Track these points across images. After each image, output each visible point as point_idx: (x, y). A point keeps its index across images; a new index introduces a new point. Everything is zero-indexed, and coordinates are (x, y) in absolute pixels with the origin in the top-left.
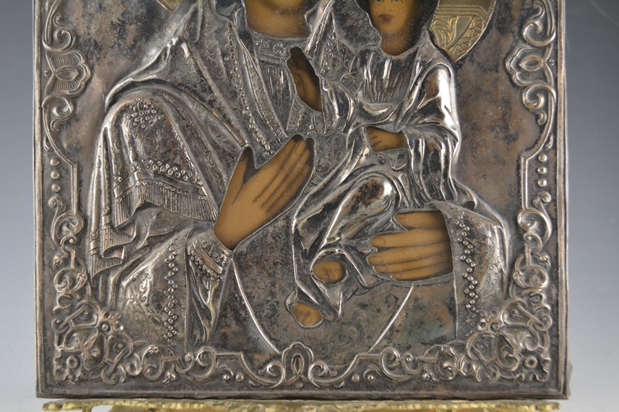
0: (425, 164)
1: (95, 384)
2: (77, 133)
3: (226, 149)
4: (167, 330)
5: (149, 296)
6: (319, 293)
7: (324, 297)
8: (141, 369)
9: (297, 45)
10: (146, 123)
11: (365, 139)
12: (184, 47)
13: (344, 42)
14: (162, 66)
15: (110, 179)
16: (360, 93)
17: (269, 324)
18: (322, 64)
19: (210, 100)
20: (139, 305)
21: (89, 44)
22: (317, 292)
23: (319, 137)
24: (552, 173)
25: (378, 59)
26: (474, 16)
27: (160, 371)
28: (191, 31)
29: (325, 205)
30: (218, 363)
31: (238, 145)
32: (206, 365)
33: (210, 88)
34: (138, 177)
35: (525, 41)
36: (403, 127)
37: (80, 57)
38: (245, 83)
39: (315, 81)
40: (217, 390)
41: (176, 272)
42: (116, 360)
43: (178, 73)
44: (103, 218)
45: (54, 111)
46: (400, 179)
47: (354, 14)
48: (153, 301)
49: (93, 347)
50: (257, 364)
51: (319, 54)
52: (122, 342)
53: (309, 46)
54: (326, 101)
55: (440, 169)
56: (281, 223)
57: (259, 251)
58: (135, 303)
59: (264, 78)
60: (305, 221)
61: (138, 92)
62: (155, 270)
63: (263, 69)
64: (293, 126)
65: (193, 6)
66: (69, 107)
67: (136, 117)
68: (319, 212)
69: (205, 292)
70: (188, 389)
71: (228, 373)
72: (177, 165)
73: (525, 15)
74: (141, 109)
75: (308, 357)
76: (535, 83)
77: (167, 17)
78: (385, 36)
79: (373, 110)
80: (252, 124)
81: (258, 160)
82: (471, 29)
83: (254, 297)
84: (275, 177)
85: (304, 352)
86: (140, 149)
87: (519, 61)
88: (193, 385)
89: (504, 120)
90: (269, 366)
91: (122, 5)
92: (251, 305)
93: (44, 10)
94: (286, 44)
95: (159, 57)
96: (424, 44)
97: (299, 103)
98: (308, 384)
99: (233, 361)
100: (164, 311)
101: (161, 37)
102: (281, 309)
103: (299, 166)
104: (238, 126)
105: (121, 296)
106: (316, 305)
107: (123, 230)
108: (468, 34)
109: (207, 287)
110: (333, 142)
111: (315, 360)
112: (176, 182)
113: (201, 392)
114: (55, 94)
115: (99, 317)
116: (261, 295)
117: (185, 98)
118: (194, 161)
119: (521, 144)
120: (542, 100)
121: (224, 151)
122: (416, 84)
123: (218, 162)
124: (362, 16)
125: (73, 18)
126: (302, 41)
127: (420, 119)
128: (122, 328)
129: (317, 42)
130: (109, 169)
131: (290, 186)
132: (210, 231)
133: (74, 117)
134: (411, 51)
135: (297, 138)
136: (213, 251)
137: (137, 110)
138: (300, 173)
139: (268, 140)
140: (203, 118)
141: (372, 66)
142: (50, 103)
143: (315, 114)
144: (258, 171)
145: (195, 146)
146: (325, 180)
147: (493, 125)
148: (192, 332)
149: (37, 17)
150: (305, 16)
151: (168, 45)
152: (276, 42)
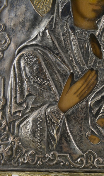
1: (10, 166)
2: (4, 65)
4: (38, 145)
5: (30, 131)
6: (99, 131)
7: (101, 133)
8: (27, 160)
9: (93, 33)
12: (47, 31)
14: (38, 39)
15: (16, 84)
17: (79, 143)
18: (102, 41)
19: (57, 53)
20: (27, 135)
21: (10, 30)
22: (98, 131)
23: (100, 69)
27: (36, 161)
28: (50, 25)
29: (102, 96)
30: (59, 158)
31: (68, 71)
32: (54, 159)
33: (57, 48)
34: (27, 83)
37: (6, 35)
38: (72, 47)
39: (100, 47)
40: (58, 169)
41: (41, 122)
42: (18, 156)
43: (44, 42)
44: (13, 99)
48: (32, 133)
49: (8, 151)
50: (74, 159)
51: (101, 36)
52: (20, 149)
56: (84, 103)
57: (75, 114)
58: (25, 134)
59: (79, 45)
60: (94, 102)
62: (33, 121)
63: (79, 42)
64: (90, 64)
65: (52, 16)
67: (26, 59)
68: (99, 99)
69: (53, 130)
70: (47, 168)
71: (62, 162)
72: (42, 78)
75: (94, 156)
77: (42, 20)
80: (74, 63)
81: (76, 78)
83: (73, 132)
84: (83, 85)
85: (93, 154)
88: (49, 167)
90: (79, 159)
91: (24, 15)
92: (72, 136)
94: (88, 32)
95: (37, 35)
97: (93, 56)
98: (94, 167)
99: (65, 157)
100: (36, 137)
101: (39, 28)
102: (84, 137)
103: (93, 81)
104: (68, 64)
105: (20, 131)
106: (98, 136)
107: (20, 104)
109: (54, 128)
111: (97, 157)
112: (42, 86)
113: (52, 169)
115: (11, 139)
116: (76, 131)
117: (47, 52)
118: (50, 77)
121: (62, 74)
123: (60, 78)
125: (4, 20)
126: (95, 31)
128: (20, 143)
129: (101, 32)
130: (16, 80)
131: (88, 89)
132: (56, 106)
133: (3, 59)
135: (92, 70)
136: (56, 114)
138: (93, 84)
139: (80, 70)
140: (54, 61)
143: (99, 60)
144: (76, 82)
145: (51, 72)
146: (103, 86)
148: (48, 146)
150: (97, 22)
151: (41, 31)
152: (84, 31)
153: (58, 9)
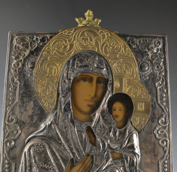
0: (129, 164)
2: (15, 152)
3: (65, 158)
9: (89, 125)
10: (39, 150)
11: (110, 156)
12: (53, 125)
13: (104, 124)
14: (45, 131)
15: (26, 168)
16: (109, 141)
18: (97, 132)
19: (60, 143)
21: (21, 122)
23: (95, 155)
24: (169, 166)
25: (115, 130)
26: (144, 117)
28: (55, 120)
31: (69, 157)
33: (60, 139)
34: (36, 168)
35: (159, 125)
36: (122, 152)
37: (18, 126)
38: (72, 137)
39: (95, 136)
43: (50, 133)
45: (8, 144)
46: (121, 169)
47: (107, 115)
51: (96, 128)
53: (93, 125)
54: (98, 143)
55: (134, 166)
59: (78, 136)
61: (37, 139)
63: (78, 133)
64: (87, 151)
65: (56, 111)
66: (13, 143)
67: (36, 148)
72: (49, 165)
73: (159, 116)
74: (38, 146)
76: (163, 138)
77: (47, 114)
78: (117, 122)
79: (113, 147)
80: (74, 151)
81: (75, 163)
82: (143, 121)
84: (81, 168)
86: (37, 159)
87: (158, 131)
89: (154, 150)
93: (7, 110)
94: (85, 125)
95: (44, 128)
96: (129, 125)
97: (89, 144)
103: (89, 164)
108: (142, 122)
110: (100, 156)
114: (9, 139)
118: (55, 163)
119: (159, 158)
120: (165, 143)
121: (64, 159)
122: (127, 139)
123: (62, 163)
124: (110, 116)
125: (16, 113)
127: (128, 150)
129: (95, 124)
130: (26, 165)
133: (15, 146)
134: (125, 128)
135: (88, 155)
137: (36, 146)
138: (89, 166)
139: (79, 156)
140: (58, 148)
141: (113, 132)
142: (7, 142)
143: (94, 147)
144: (75, 166)
145: (55, 158)
146: (97, 169)
147: (150, 151)
149: (4, 112)
150: (92, 116)
151: (47, 124)
152: (82, 124)
153: (61, 106)
